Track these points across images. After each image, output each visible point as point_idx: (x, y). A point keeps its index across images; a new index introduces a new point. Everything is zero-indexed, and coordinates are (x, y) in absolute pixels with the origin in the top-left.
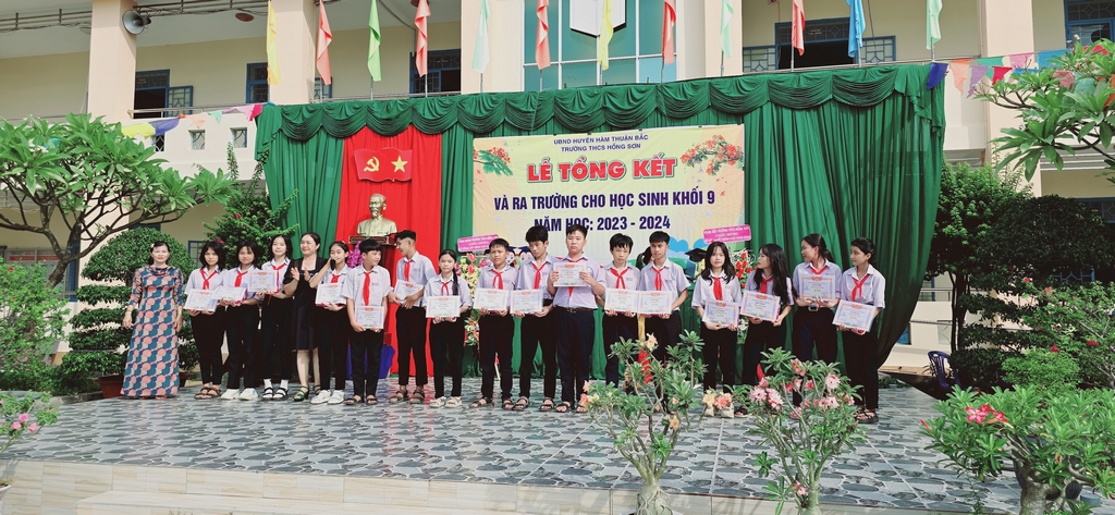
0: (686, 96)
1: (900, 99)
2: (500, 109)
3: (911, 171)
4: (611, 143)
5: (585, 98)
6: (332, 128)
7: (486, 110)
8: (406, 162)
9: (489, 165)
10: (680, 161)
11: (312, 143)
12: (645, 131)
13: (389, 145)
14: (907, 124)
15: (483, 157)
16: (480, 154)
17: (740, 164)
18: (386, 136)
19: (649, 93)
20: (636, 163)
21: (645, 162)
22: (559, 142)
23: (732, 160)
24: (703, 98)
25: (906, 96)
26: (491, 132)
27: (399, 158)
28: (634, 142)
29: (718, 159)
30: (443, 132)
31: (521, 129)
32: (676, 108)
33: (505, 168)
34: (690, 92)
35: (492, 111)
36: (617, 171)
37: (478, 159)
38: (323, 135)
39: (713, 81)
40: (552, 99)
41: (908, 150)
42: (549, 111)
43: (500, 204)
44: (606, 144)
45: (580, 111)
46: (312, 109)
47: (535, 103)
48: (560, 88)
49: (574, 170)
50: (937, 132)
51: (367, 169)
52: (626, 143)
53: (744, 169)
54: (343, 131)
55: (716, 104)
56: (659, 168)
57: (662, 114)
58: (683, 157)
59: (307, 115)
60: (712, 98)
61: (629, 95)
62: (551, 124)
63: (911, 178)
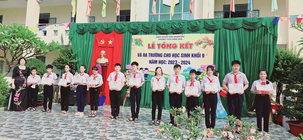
0: (197, 24)
1: (264, 27)
2: (141, 26)
3: (266, 50)
4: (173, 38)
5: (166, 24)
6: (91, 31)
7: (136, 27)
8: (112, 42)
9: (137, 43)
10: (194, 44)
11: (85, 35)
12: (184, 35)
13: (108, 36)
14: (266, 35)
15: (135, 41)
16: (134, 40)
17: (212, 46)
18: (107, 33)
19: (185, 23)
20: (181, 44)
21: (183, 44)
22: (158, 37)
23: (210, 44)
24: (202, 25)
25: (265, 27)
26: (137, 33)
27: (110, 40)
28: (180, 38)
29: (206, 44)
30: (123, 33)
31: (146, 33)
32: (194, 28)
33: (141, 44)
34: (198, 23)
35: (138, 27)
36: (175, 47)
37: (133, 41)
38: (88, 33)
39: (205, 20)
40: (156, 24)
41: (266, 43)
42: (155, 27)
43: (139, 55)
44: (172, 38)
45: (165, 28)
46: (86, 25)
47: (151, 25)
48: (159, 21)
49: (162, 45)
50: (275, 38)
51: (101, 43)
52: (178, 38)
53: (214, 47)
54: (94, 32)
55: (206, 27)
56: (188, 46)
57: (189, 30)
58: (195, 43)
59: (84, 26)
60: (205, 25)
61: (179, 24)
62: (155, 32)
63: (266, 52)
